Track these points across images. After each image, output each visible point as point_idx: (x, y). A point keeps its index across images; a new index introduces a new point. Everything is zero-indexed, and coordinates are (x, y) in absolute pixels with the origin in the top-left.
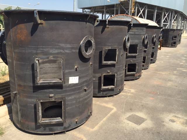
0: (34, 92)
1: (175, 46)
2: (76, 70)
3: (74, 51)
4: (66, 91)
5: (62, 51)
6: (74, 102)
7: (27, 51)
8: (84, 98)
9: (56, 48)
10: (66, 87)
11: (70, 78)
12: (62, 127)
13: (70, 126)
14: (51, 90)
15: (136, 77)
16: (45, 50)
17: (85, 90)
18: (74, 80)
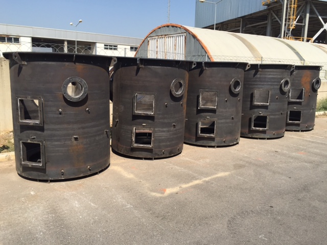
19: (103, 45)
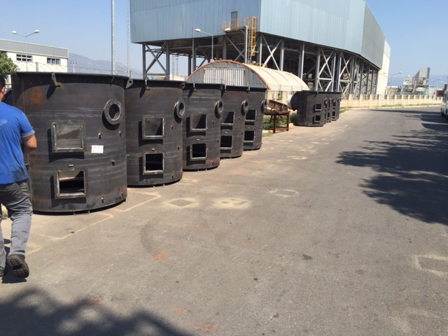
0: (50, 162)
1: (319, 123)
2: (100, 138)
3: (97, 116)
4: (88, 162)
5: (82, 115)
6: (99, 175)
7: (42, 116)
8: (112, 173)
9: (76, 112)
10: (88, 156)
11: (93, 146)
12: (85, 205)
13: (94, 204)
14: (70, 159)
15: (208, 165)
16: (62, 114)
17: (113, 163)
18: (97, 149)
19: (15, 54)
